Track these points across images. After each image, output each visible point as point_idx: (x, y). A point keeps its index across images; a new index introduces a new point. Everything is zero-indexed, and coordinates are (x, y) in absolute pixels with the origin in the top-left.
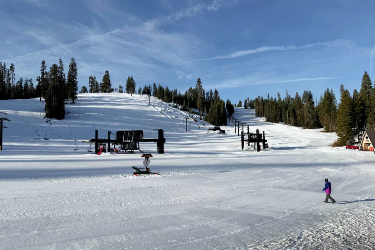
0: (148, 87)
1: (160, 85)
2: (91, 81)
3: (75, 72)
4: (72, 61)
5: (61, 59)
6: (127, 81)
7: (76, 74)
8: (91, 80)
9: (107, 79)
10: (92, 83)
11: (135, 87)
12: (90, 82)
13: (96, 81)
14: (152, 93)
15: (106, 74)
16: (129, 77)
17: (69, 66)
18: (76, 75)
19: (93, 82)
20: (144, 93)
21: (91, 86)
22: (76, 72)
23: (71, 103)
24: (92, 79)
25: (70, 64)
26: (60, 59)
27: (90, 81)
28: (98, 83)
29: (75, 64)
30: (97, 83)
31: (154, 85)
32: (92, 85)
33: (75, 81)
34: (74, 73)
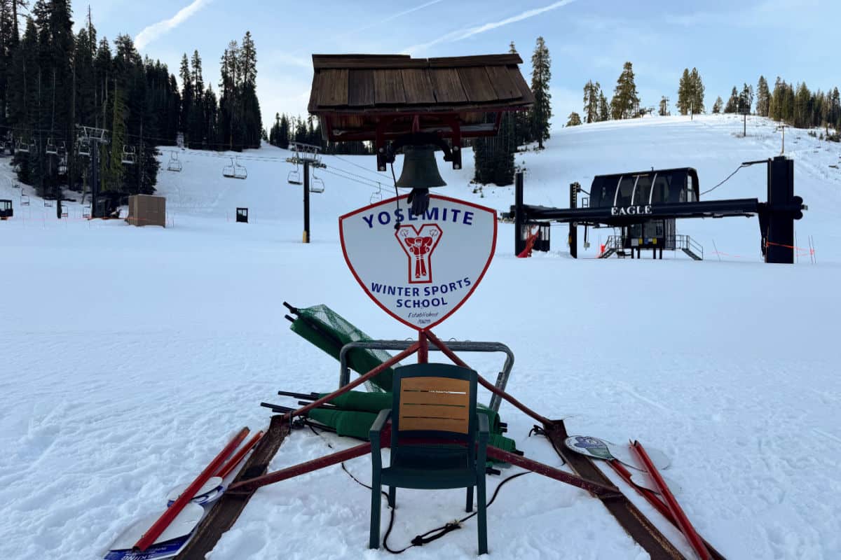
0: (742, 90)
1: (781, 82)
2: (588, 96)
3: (544, 73)
4: (539, 45)
5: (514, 44)
6: (681, 81)
7: (547, 77)
8: (588, 92)
9: (628, 82)
10: (591, 100)
11: (703, 96)
12: (585, 99)
13: (601, 95)
14: (753, 109)
15: (627, 70)
16: (687, 71)
17: (531, 59)
18: (547, 79)
19: (593, 99)
20: (730, 110)
21: (588, 107)
22: (548, 71)
23: (534, 149)
24: (592, 91)
25: (534, 54)
26: (512, 46)
27: (586, 94)
28: (606, 98)
29: (546, 51)
30: (604, 101)
31: (763, 83)
32: (590, 104)
33: (545, 95)
34: (544, 75)
